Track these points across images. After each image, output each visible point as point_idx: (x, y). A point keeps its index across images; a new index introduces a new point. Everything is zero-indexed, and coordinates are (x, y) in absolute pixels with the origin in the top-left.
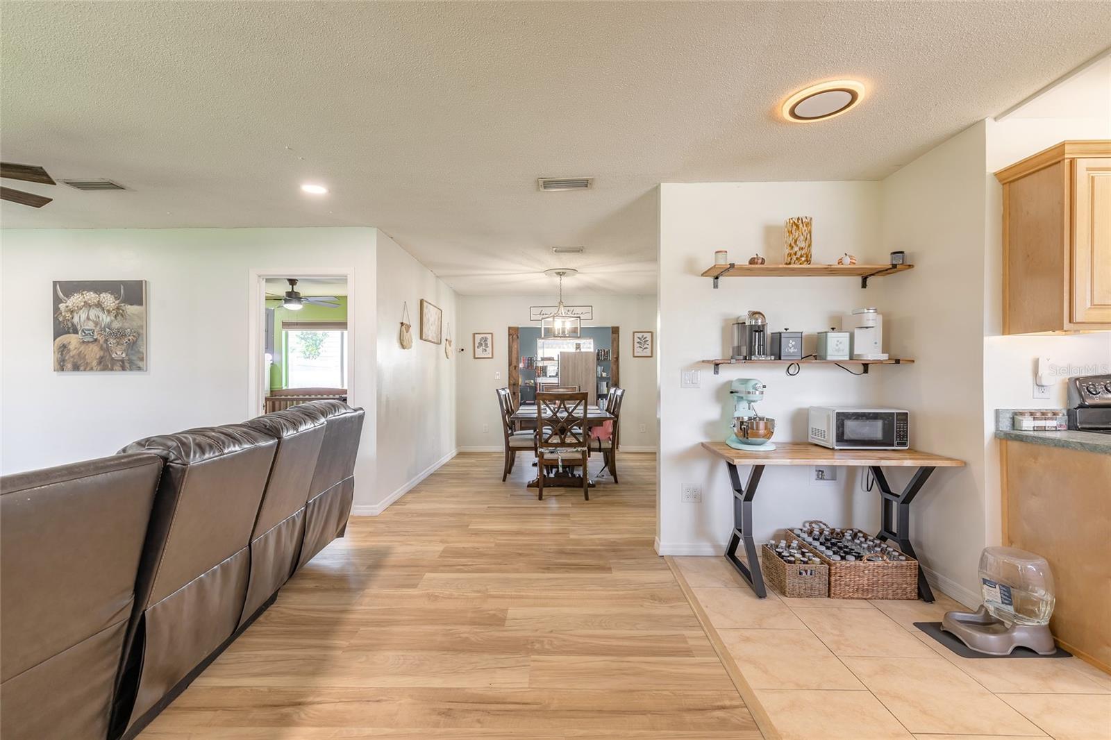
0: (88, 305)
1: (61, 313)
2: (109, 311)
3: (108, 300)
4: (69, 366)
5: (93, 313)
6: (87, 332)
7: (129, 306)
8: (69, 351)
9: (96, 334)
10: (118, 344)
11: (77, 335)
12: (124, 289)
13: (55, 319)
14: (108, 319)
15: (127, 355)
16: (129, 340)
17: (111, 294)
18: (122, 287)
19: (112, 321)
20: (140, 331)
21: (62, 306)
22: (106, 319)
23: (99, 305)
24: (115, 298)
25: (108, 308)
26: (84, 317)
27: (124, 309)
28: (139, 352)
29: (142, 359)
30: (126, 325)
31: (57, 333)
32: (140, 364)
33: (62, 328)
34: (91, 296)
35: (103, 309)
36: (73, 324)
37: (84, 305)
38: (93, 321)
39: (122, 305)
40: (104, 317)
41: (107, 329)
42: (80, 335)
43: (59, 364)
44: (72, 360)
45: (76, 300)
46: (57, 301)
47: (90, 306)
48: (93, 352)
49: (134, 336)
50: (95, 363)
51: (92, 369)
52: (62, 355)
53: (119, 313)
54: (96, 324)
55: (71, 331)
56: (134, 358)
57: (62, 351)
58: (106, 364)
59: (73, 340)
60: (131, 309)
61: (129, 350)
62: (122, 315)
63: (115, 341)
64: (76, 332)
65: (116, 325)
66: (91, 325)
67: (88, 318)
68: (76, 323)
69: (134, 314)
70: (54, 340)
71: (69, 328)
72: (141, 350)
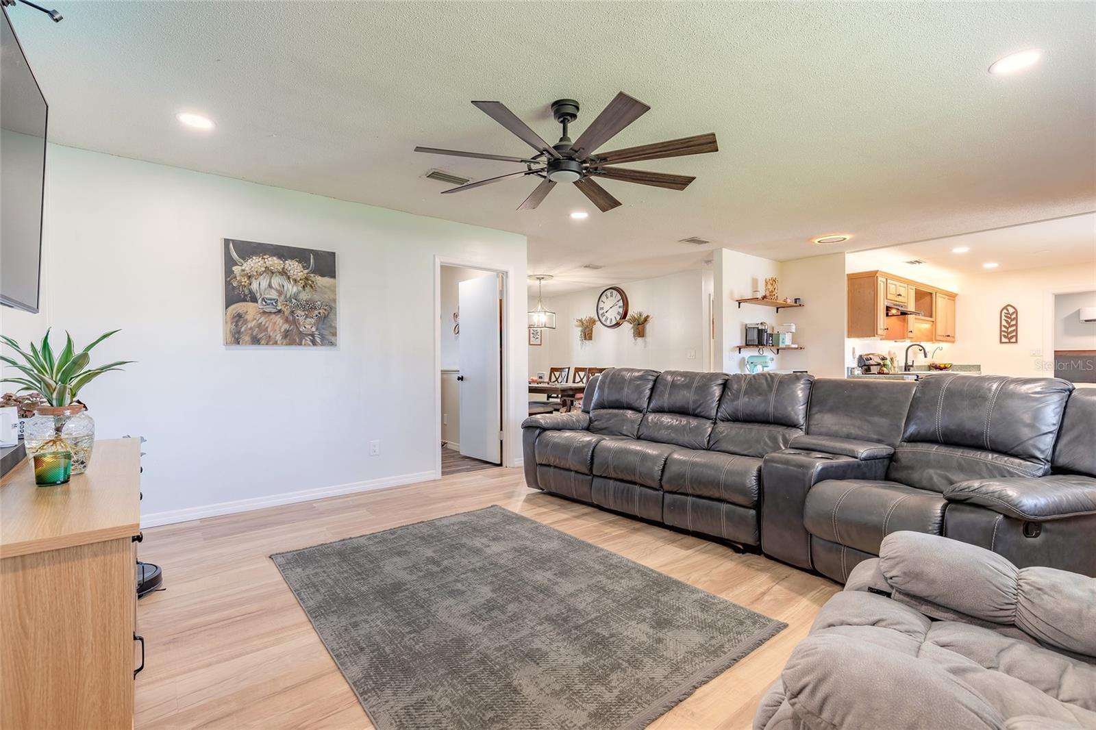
0: (269, 271)
1: (235, 277)
2: (295, 281)
3: (294, 268)
4: (247, 338)
5: (277, 281)
6: (268, 301)
7: (320, 277)
8: (246, 322)
9: (279, 304)
10: (306, 317)
11: (256, 304)
12: (314, 259)
13: (228, 284)
14: (295, 289)
15: (317, 329)
16: (319, 313)
17: (300, 262)
18: (312, 256)
19: (299, 292)
20: (333, 305)
21: (236, 269)
22: (291, 289)
23: (284, 273)
24: (303, 267)
25: (294, 277)
26: (264, 284)
27: (313, 280)
28: (331, 326)
29: (335, 334)
30: (316, 297)
31: (229, 302)
32: (332, 339)
33: (235, 294)
34: (274, 262)
35: (289, 278)
36: (251, 292)
37: (265, 271)
38: (276, 290)
39: (312, 275)
40: (290, 287)
41: (293, 300)
42: (260, 304)
43: (233, 336)
44: (250, 332)
45: (254, 264)
46: (229, 263)
47: (273, 273)
48: (278, 325)
49: (325, 310)
50: (279, 338)
51: (276, 343)
52: (236, 325)
53: (307, 283)
54: (280, 293)
55: (248, 299)
56: (325, 332)
57: (237, 322)
58: (293, 337)
59: (250, 310)
60: (321, 281)
61: (320, 325)
62: (311, 286)
63: (303, 313)
64: (254, 300)
65: (304, 296)
66: (274, 294)
67: (270, 286)
68: (254, 290)
69: (325, 287)
70: (226, 308)
71: (245, 295)
72: (334, 325)
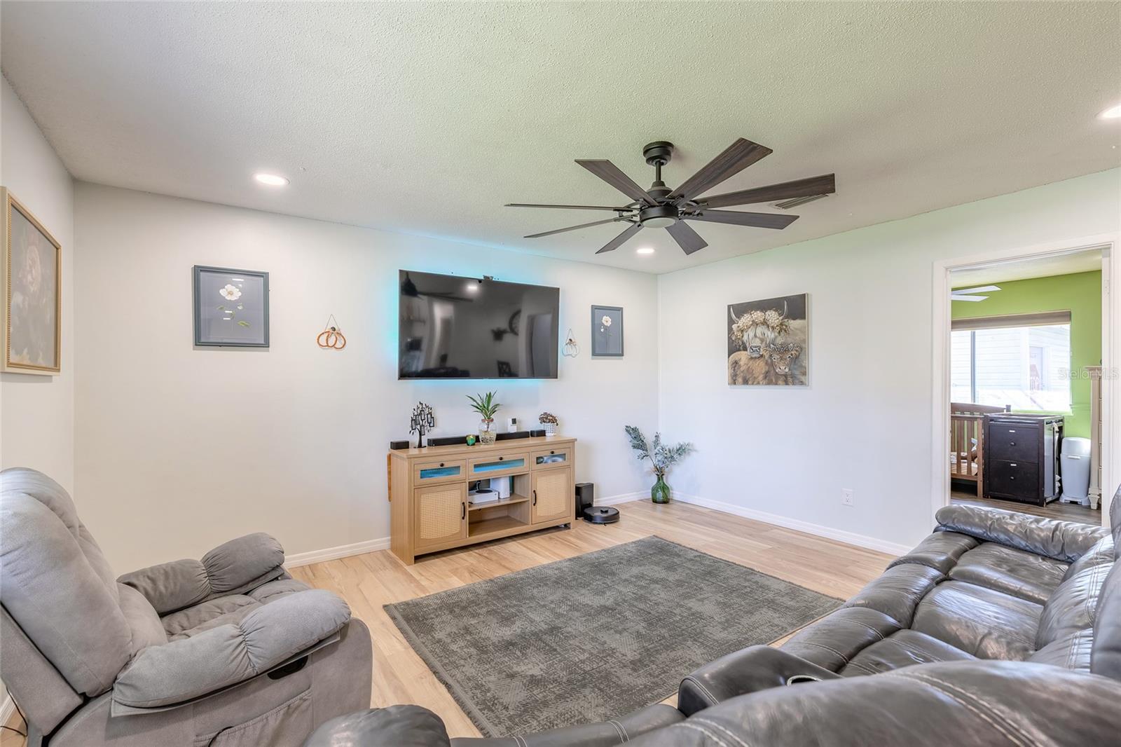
0: (755, 324)
1: (734, 333)
2: (773, 328)
3: (773, 317)
4: (740, 380)
5: (760, 330)
6: (754, 349)
7: (792, 321)
8: (740, 366)
9: (761, 350)
10: (781, 359)
11: (746, 352)
12: (788, 304)
13: (729, 338)
14: (773, 336)
15: (789, 370)
16: (792, 355)
17: (776, 311)
18: (785, 303)
19: (776, 337)
20: (803, 346)
21: (734, 327)
22: (770, 335)
23: (765, 323)
24: (779, 314)
25: (772, 325)
26: (752, 335)
27: (787, 324)
28: (801, 366)
29: (804, 374)
30: (789, 340)
32: (803, 378)
33: (735, 346)
34: (758, 315)
35: (768, 326)
36: (743, 343)
37: (752, 325)
38: (759, 338)
39: (786, 320)
40: (769, 333)
41: (771, 345)
42: (748, 353)
43: (732, 378)
44: (742, 374)
45: (746, 320)
46: (731, 322)
47: (757, 325)
48: (760, 367)
49: (796, 351)
50: (761, 377)
51: (758, 383)
52: (734, 370)
53: (782, 329)
54: (762, 340)
55: (741, 348)
56: (797, 372)
57: (735, 366)
58: (771, 378)
59: (743, 356)
60: (794, 324)
61: (792, 366)
62: (785, 331)
63: (778, 357)
64: (745, 349)
65: (780, 340)
66: (757, 342)
67: (755, 336)
68: (745, 341)
69: (796, 329)
70: (729, 357)
71: (740, 346)
72: (804, 364)
